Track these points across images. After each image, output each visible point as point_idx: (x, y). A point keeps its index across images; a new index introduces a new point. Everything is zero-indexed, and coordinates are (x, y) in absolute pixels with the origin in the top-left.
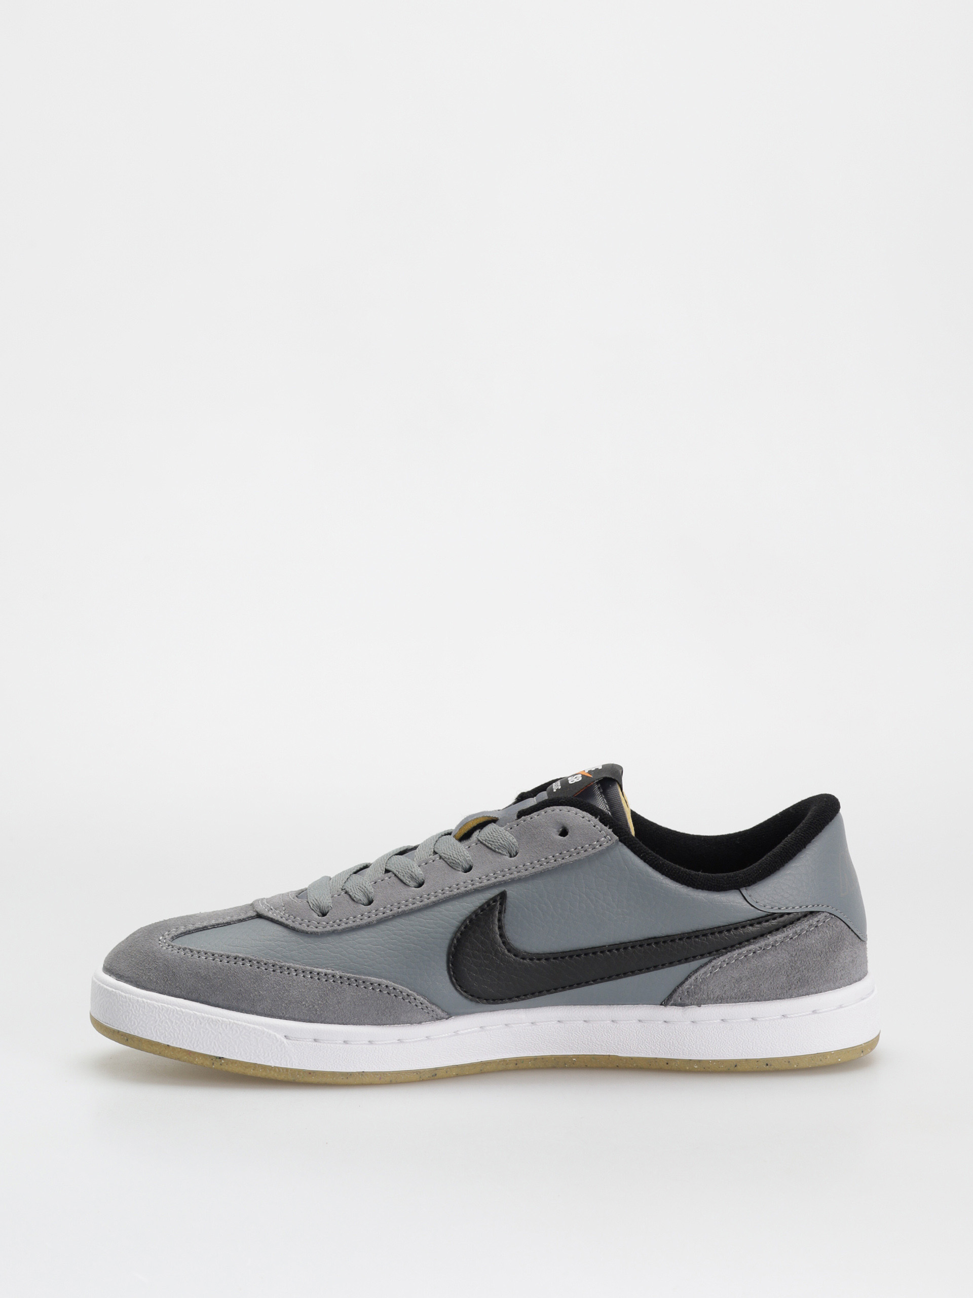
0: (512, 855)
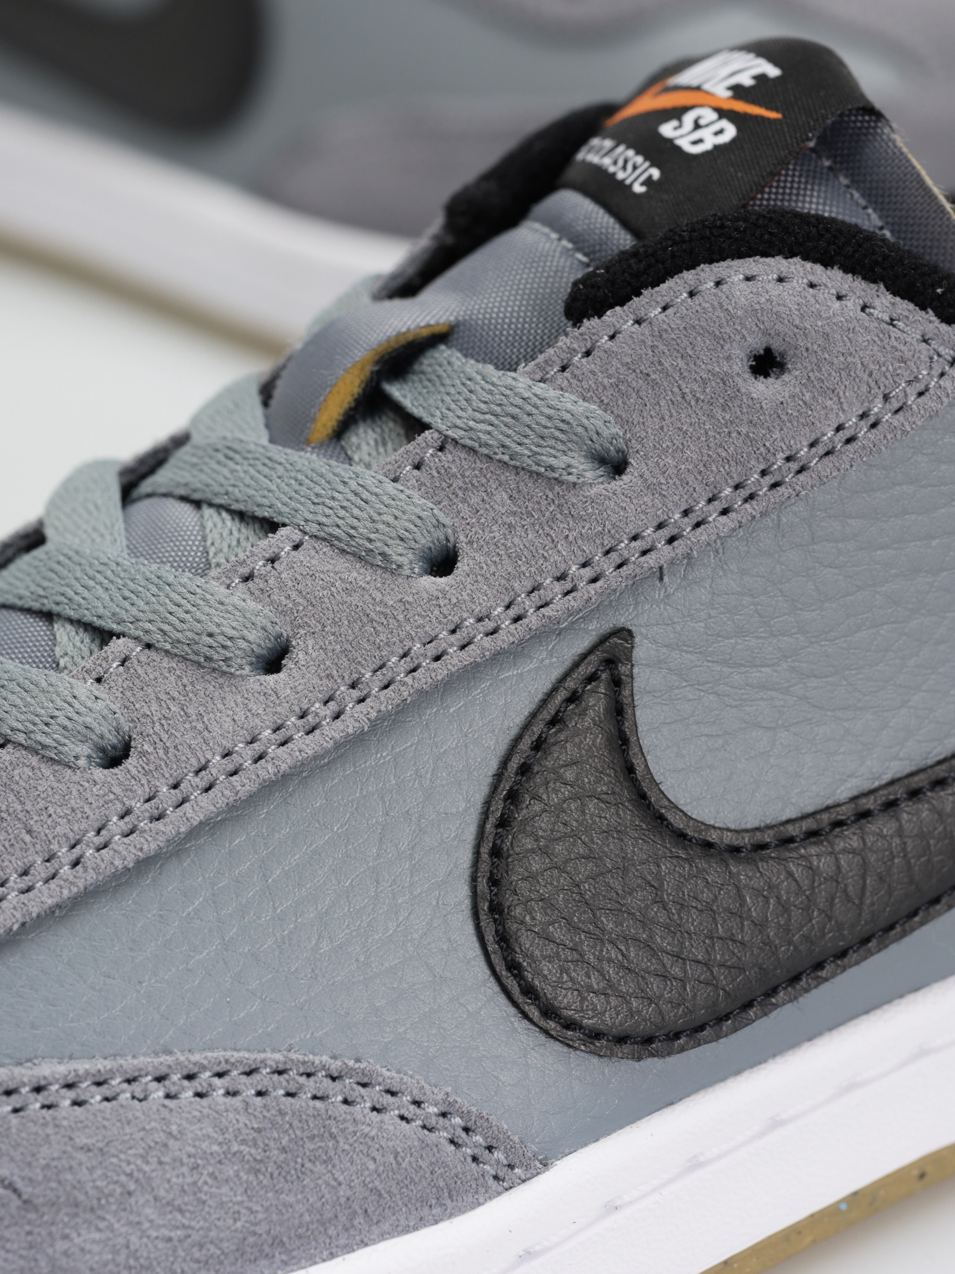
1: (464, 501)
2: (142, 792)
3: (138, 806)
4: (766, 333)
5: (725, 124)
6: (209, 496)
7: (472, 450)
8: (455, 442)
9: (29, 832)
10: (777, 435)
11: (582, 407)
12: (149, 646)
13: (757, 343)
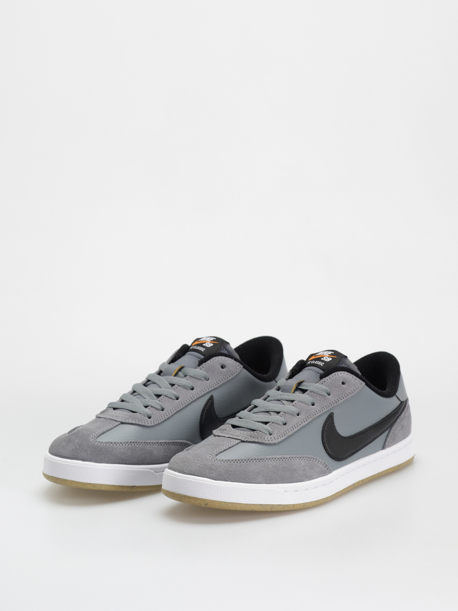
0: (207, 380)
1: (315, 398)
2: (289, 428)
3: (289, 429)
4: (343, 380)
5: (330, 358)
6: (282, 399)
7: (314, 392)
8: (312, 391)
9: (279, 432)
10: (346, 391)
11: (325, 387)
12: (285, 413)
13: (342, 381)
